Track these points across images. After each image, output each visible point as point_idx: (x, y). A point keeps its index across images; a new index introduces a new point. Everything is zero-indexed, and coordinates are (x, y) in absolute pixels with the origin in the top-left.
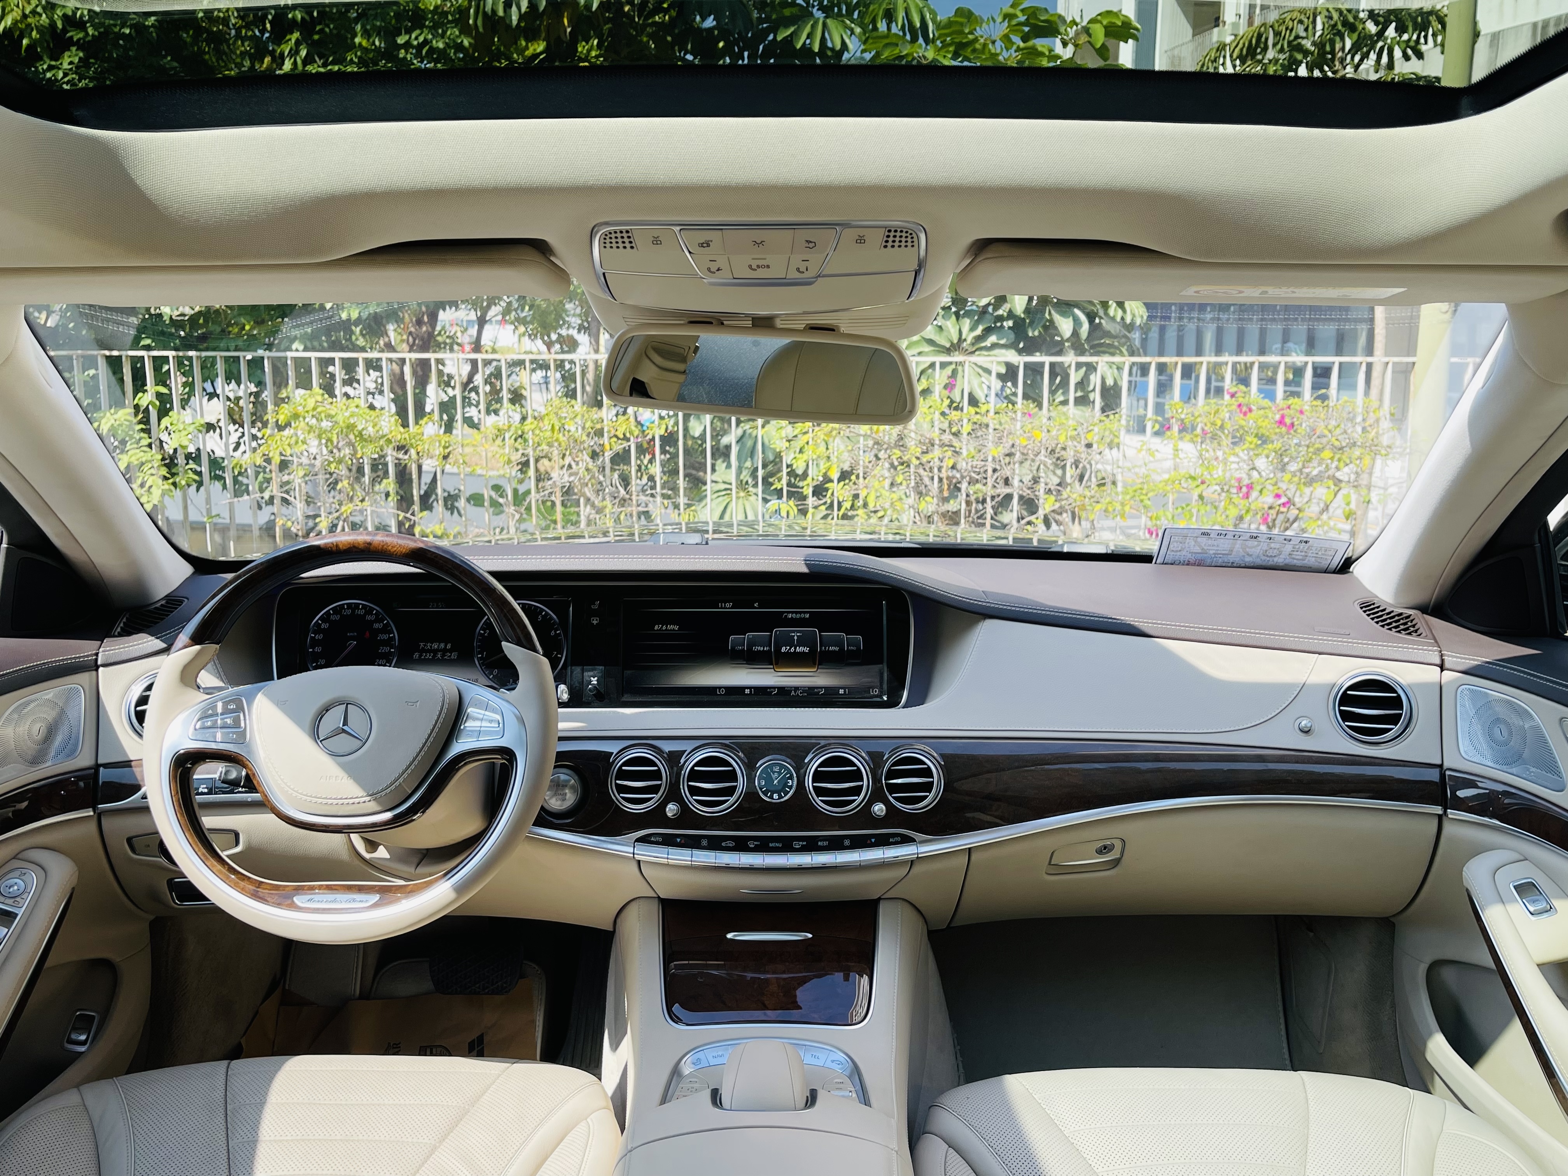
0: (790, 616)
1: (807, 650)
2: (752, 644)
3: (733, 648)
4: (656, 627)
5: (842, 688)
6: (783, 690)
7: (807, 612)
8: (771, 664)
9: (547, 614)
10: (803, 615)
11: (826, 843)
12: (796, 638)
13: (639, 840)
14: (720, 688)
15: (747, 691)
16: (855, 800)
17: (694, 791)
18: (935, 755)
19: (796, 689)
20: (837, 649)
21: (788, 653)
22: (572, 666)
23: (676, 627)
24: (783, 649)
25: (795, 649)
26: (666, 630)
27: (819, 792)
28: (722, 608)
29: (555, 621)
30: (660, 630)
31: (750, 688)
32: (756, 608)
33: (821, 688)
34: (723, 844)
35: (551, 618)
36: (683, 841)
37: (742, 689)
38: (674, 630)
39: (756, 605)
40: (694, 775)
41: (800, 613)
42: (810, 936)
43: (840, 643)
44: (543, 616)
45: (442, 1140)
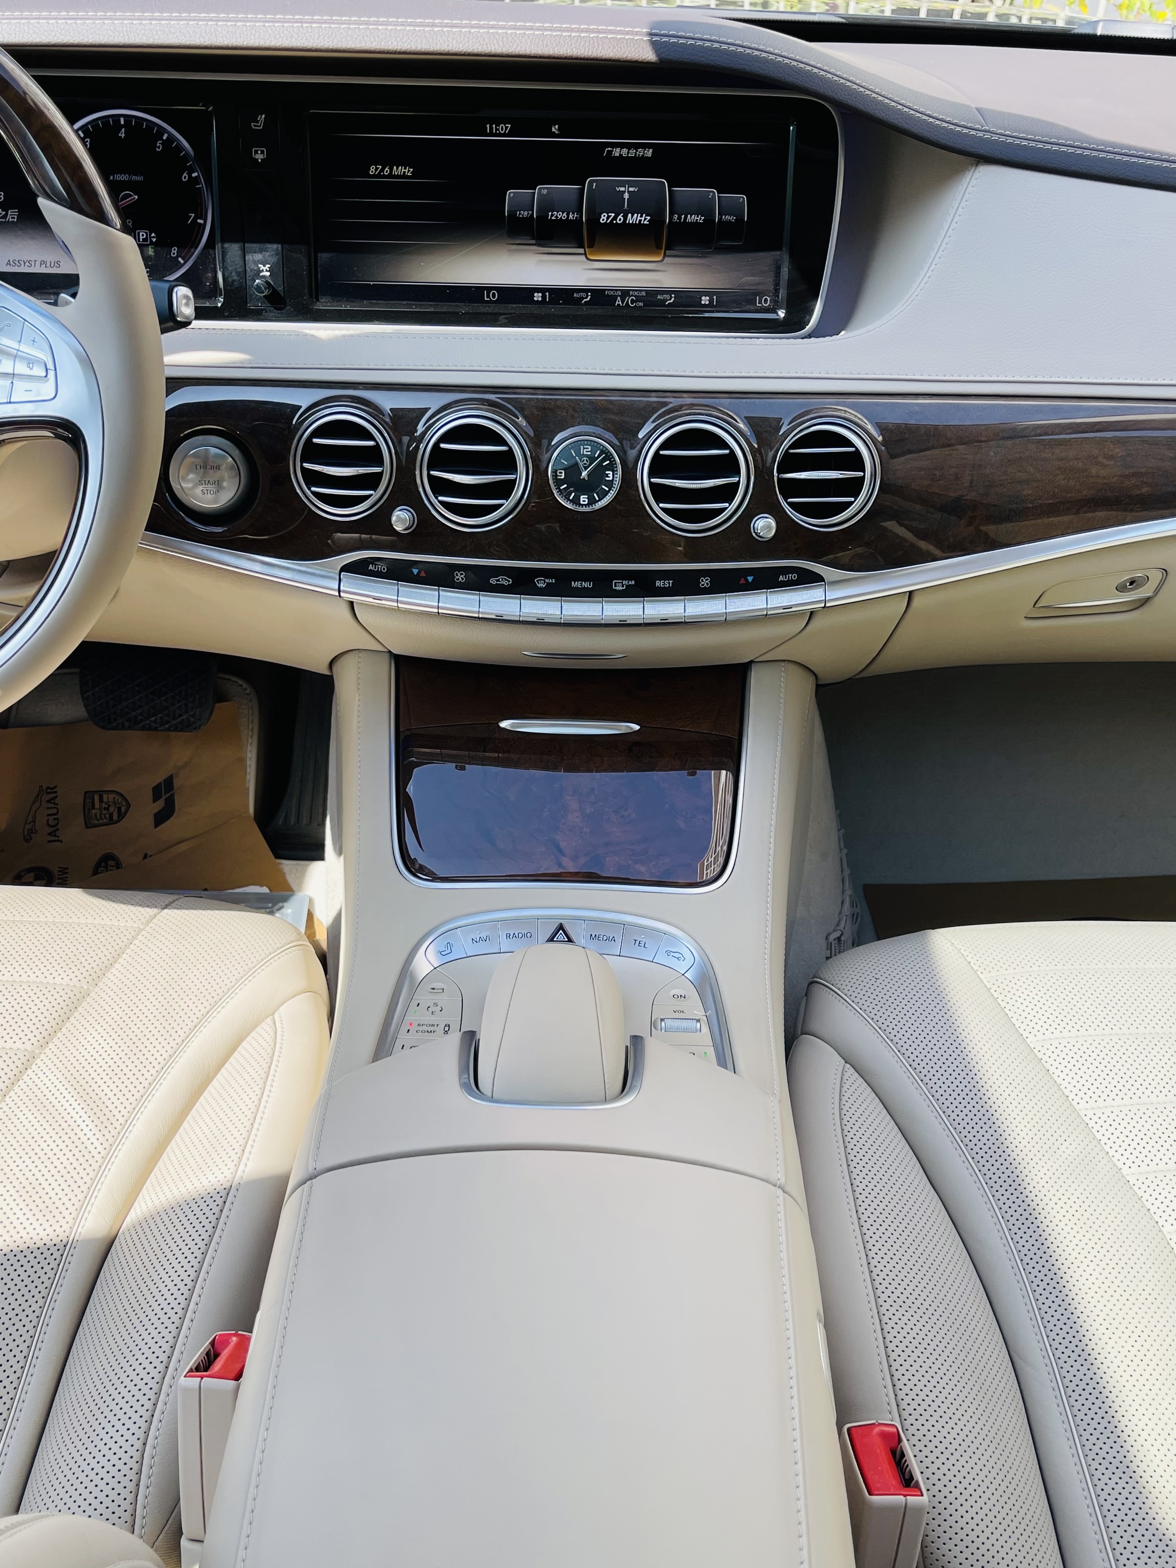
0: (616, 152)
1: (645, 220)
2: (547, 205)
3: (512, 214)
4: (372, 169)
5: (706, 294)
6: (600, 296)
7: (649, 146)
8: (581, 246)
9: (171, 138)
10: (640, 152)
11: (668, 584)
12: (626, 196)
13: (346, 569)
14: (489, 289)
15: (538, 297)
16: (723, 510)
17: (440, 487)
18: (869, 427)
19: (625, 293)
20: (700, 219)
21: (611, 226)
22: (223, 241)
23: (409, 171)
24: (603, 218)
25: (625, 217)
26: (391, 175)
27: (661, 493)
28: (491, 134)
29: (187, 153)
30: (379, 176)
31: (542, 290)
32: (554, 135)
33: (670, 293)
34: (493, 581)
35: (180, 148)
36: (423, 574)
37: (531, 290)
38: (404, 176)
39: (555, 129)
40: (439, 459)
41: (636, 146)
42: (636, 727)
43: (705, 209)
44: (164, 143)
45: (45, 1043)
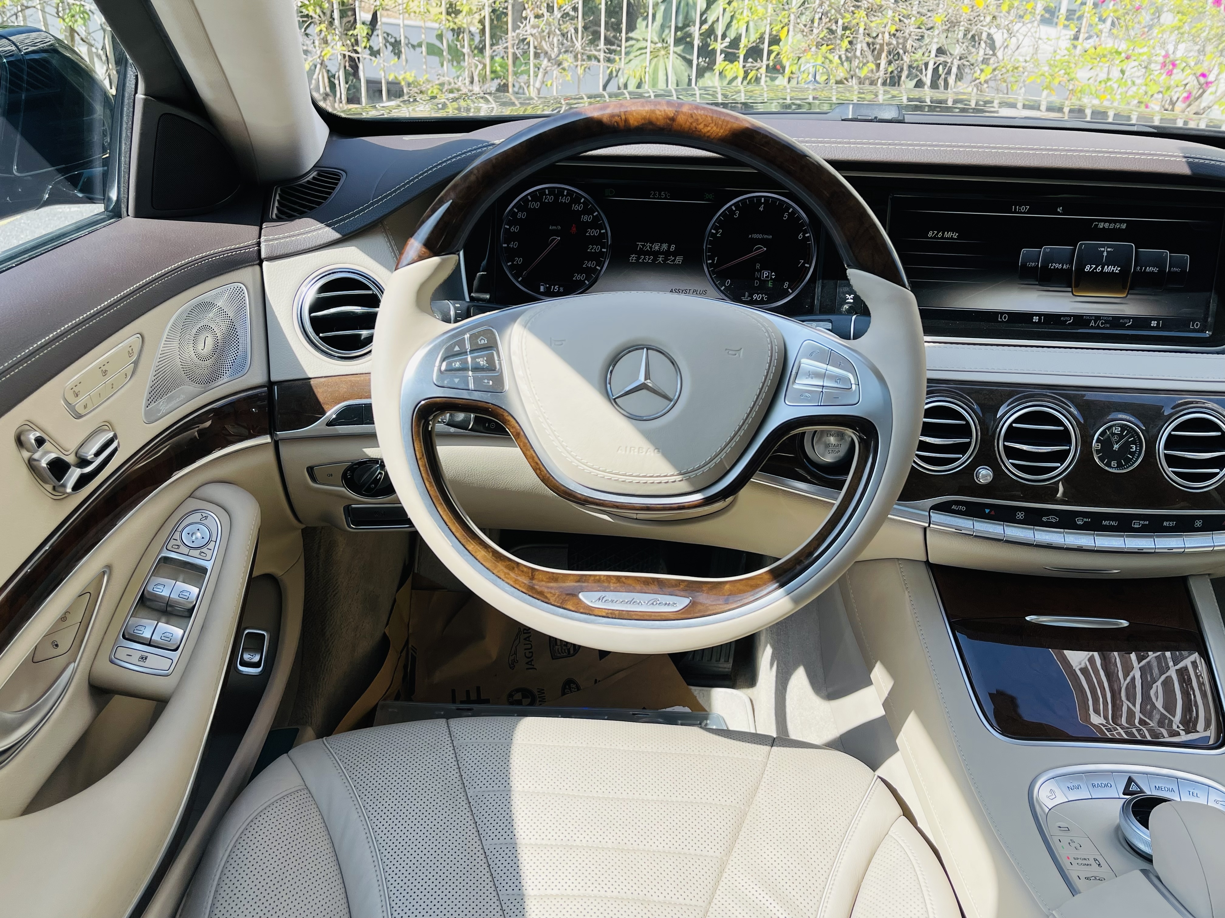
0: (1101, 225)
1: (1117, 270)
2: (1048, 259)
3: (1024, 265)
4: (930, 234)
5: (1154, 319)
6: (1080, 320)
7: (1124, 221)
8: (1070, 286)
9: (795, 210)
10: (1118, 226)
11: (1172, 524)
12: (1105, 254)
13: (937, 508)
14: (1002, 313)
15: (1036, 319)
16: (1218, 474)
17: (1011, 453)
19: (1097, 318)
20: (1155, 270)
21: (1092, 273)
22: (823, 279)
23: (955, 235)
24: (1087, 268)
25: (1103, 268)
26: (942, 238)
27: (1172, 461)
28: (1015, 212)
29: (804, 221)
30: (934, 238)
31: (1039, 315)
32: (1059, 214)
33: (1129, 318)
34: (1044, 519)
35: (799, 218)
36: (993, 513)
37: (1031, 315)
38: (952, 238)
39: (1060, 210)
40: (1013, 434)
41: (1115, 222)
42: (1125, 623)
43: (1159, 262)
44: (789, 214)
45: (729, 851)
